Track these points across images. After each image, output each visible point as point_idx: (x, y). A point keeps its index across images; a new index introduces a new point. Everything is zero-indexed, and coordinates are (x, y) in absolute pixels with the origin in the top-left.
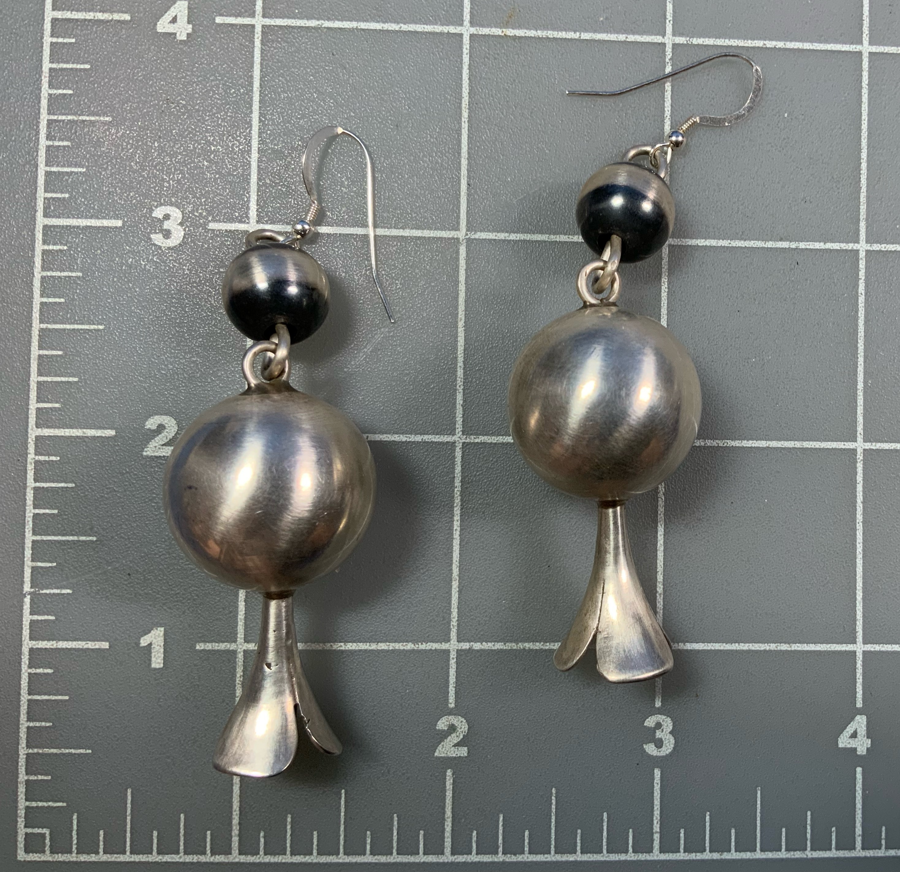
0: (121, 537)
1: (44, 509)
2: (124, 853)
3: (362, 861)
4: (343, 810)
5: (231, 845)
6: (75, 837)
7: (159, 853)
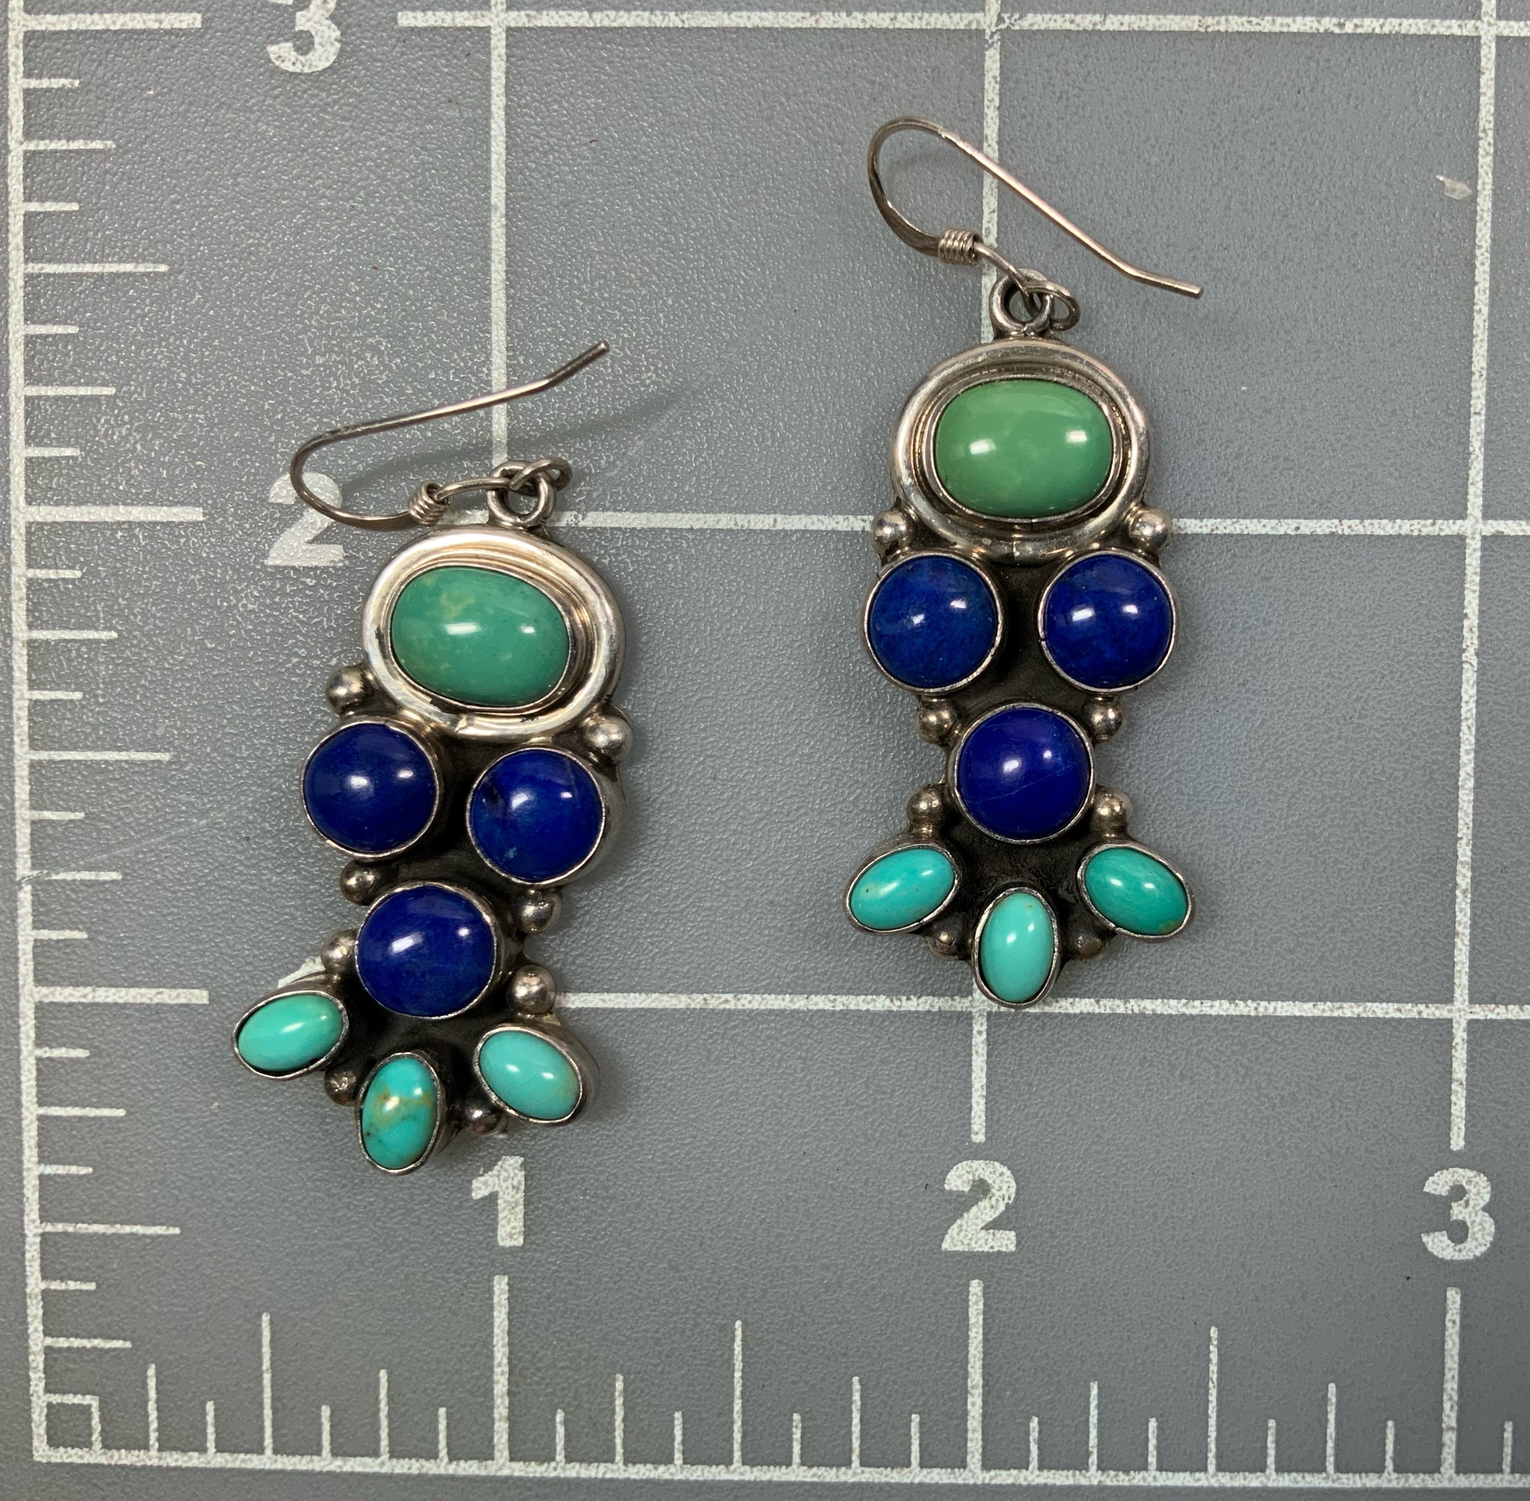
0: (226, 754)
1: (51, 689)
2: (261, 1451)
3: (784, 1478)
4: (738, 1365)
5: (492, 1438)
6: (153, 1415)
7: (335, 1453)
